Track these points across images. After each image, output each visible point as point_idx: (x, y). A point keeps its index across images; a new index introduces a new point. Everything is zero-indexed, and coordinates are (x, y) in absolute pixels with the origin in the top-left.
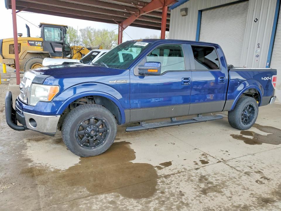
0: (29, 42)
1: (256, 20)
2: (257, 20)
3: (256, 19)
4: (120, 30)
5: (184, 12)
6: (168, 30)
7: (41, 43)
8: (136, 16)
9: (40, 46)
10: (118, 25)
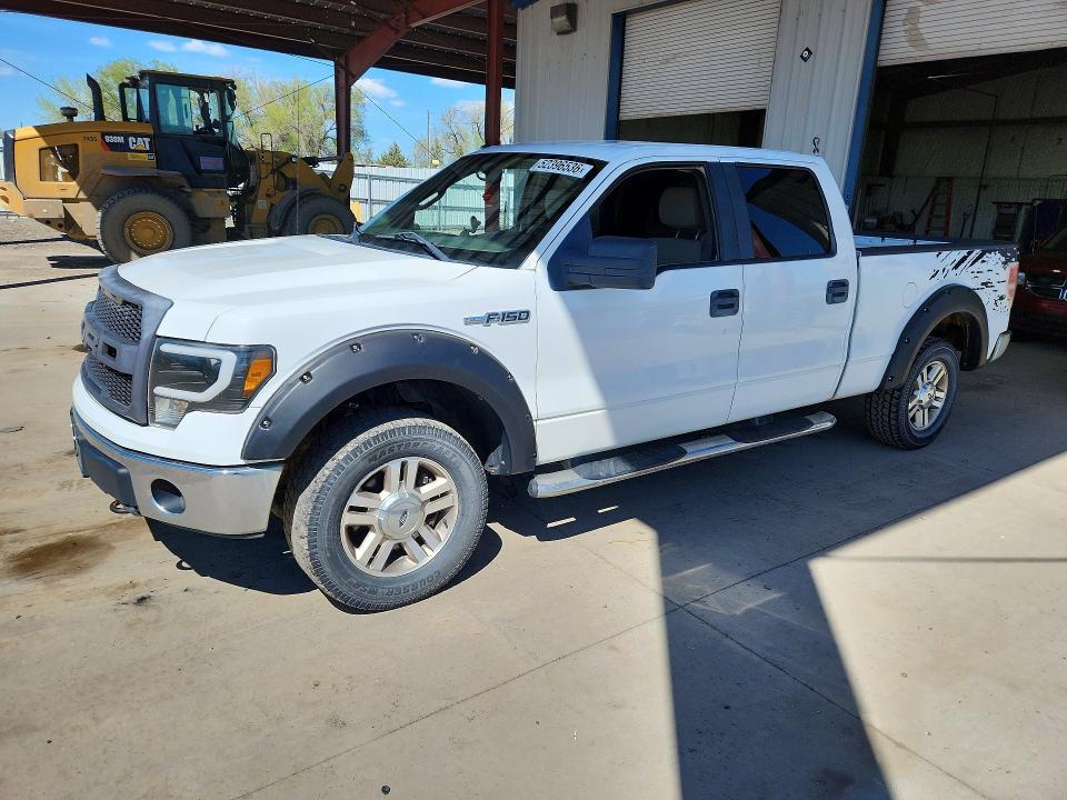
0: (107, 138)
1: (806, 54)
2: (810, 53)
3: (807, 49)
4: (343, 81)
5: (562, 20)
6: (511, 84)
7: (147, 140)
8: (397, 32)
9: (146, 152)
10: (332, 63)
